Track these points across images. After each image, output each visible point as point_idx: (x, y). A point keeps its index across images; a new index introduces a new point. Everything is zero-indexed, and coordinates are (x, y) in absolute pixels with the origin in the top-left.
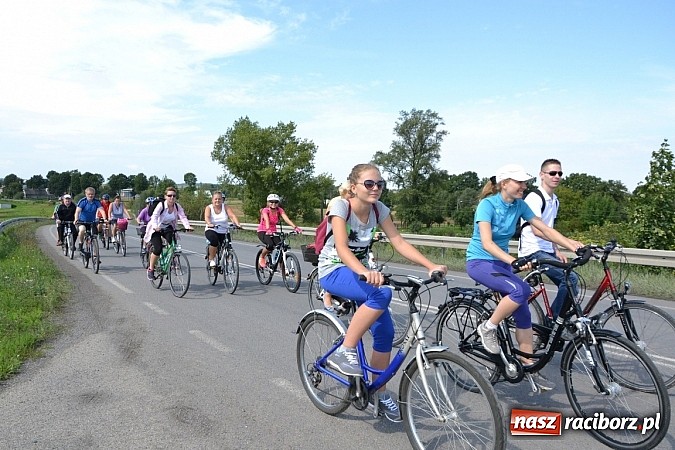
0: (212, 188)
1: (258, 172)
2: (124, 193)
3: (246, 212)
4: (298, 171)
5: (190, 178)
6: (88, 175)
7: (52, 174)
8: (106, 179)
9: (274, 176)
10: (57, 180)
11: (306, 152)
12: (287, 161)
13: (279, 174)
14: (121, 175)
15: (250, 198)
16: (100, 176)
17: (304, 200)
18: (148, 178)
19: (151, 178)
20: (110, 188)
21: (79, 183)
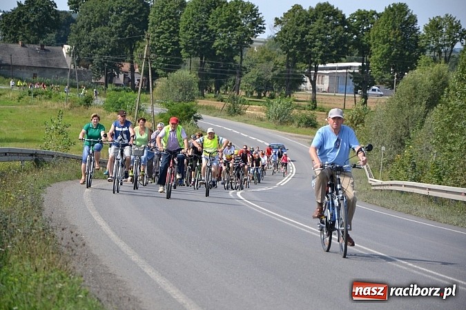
20: (282, 59)
21: (176, 32)
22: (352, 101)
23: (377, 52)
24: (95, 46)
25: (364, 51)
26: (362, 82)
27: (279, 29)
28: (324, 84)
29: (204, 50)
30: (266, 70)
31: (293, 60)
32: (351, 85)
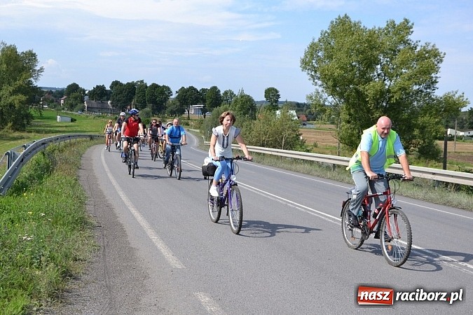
0: (299, 107)
1: (361, 88)
2: (193, 111)
3: (342, 140)
4: (416, 88)
5: (272, 94)
6: (155, 86)
7: (116, 84)
8: (174, 92)
9: (383, 94)
10: (121, 92)
11: (428, 61)
12: (401, 74)
13: (389, 91)
14: (192, 88)
15: (349, 122)
16: (168, 89)
17: (422, 128)
18: (222, 93)
19: (226, 93)
20: (178, 104)
21: (144, 96)
22: (199, 116)
23: (208, 102)
24: (118, 101)
25: (204, 101)
26: (204, 111)
27: (177, 94)
28: (192, 112)
29: (153, 102)
30: (173, 108)
31: (182, 104)
32: (200, 112)
